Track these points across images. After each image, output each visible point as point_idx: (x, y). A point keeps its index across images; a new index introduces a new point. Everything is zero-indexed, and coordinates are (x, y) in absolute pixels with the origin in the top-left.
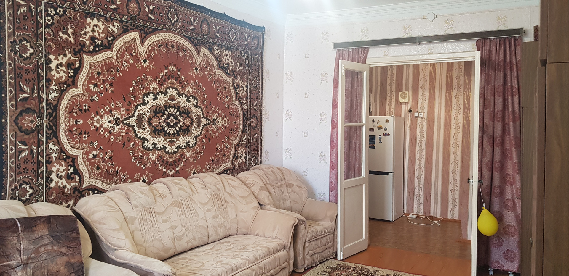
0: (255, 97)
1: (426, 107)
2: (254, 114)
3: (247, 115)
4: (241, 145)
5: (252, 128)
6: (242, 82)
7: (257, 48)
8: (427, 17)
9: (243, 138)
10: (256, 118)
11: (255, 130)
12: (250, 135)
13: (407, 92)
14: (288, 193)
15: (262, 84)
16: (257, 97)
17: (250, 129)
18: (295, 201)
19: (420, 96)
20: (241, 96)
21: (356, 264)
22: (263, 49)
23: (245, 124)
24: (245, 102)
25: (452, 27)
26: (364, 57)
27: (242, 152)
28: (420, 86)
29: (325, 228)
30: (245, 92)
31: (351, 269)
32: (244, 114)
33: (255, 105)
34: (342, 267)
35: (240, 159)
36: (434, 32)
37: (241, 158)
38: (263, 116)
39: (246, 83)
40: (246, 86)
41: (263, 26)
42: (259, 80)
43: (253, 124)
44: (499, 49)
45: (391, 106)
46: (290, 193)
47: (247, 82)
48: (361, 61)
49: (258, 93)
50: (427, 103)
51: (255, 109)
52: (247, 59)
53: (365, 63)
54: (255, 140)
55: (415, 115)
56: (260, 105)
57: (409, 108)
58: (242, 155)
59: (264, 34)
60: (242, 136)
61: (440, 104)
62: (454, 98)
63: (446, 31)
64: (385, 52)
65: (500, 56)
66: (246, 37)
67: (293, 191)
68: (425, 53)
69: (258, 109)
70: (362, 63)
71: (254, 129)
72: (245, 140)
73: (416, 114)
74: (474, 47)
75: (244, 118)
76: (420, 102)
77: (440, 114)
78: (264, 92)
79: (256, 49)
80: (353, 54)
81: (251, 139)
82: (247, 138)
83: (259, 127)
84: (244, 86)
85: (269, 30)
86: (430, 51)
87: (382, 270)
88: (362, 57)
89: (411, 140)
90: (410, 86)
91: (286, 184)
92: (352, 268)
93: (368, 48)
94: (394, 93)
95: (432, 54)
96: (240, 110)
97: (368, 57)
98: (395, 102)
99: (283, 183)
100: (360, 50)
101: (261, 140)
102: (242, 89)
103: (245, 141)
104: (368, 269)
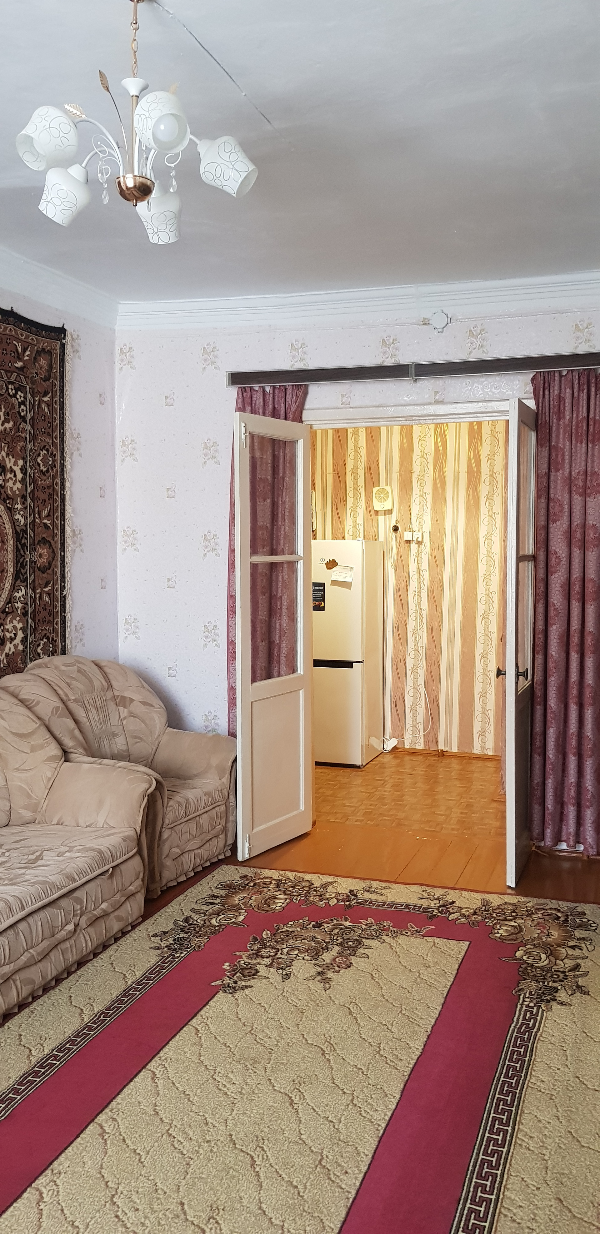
0: (46, 496)
1: (427, 519)
2: (45, 536)
3: (27, 539)
4: (13, 611)
5: (39, 569)
6: (13, 460)
7: (46, 379)
8: (430, 322)
9: (16, 594)
10: (47, 546)
11: (45, 575)
12: (34, 587)
13: (388, 488)
14: (121, 720)
15: (63, 466)
16: (50, 496)
17: (34, 572)
18: (136, 737)
19: (414, 497)
20: (9, 492)
21: (282, 872)
22: (63, 382)
23: (21, 560)
24: (19, 506)
25: (482, 346)
26: (298, 407)
27: (15, 628)
28: (415, 475)
29: (207, 794)
30: (18, 483)
31: (272, 885)
32: (19, 535)
33: (45, 513)
34: (252, 881)
35: (12, 646)
36: (447, 354)
37: (14, 643)
38: (68, 541)
39: (21, 463)
40: (21, 469)
41: (61, 326)
42: (55, 456)
43: (42, 561)
44: (579, 395)
45: (355, 518)
46: (125, 718)
47: (23, 459)
48: (291, 416)
49: (51, 486)
50: (429, 511)
51: (45, 524)
52: (23, 403)
53: (301, 422)
54: (46, 598)
55: (406, 538)
56: (58, 514)
57: (393, 524)
58: (15, 635)
59: (63, 346)
60: (14, 588)
61: (456, 512)
62: (483, 500)
63: (471, 352)
64: (343, 396)
65: (581, 409)
66: (20, 349)
67: (132, 715)
68: (429, 401)
69: (53, 523)
70: (294, 420)
71: (44, 573)
72: (22, 599)
73: (408, 536)
74: (527, 389)
75: (17, 545)
76: (415, 509)
77: (455, 535)
78: (68, 485)
79: (44, 381)
80: (274, 398)
81: (38, 596)
82: (27, 593)
83: (56, 566)
84: (17, 469)
85: (75, 337)
86: (437, 397)
87: (339, 879)
88: (294, 407)
89: (398, 591)
90: (395, 476)
91: (114, 698)
92: (274, 882)
93: (307, 386)
94: (362, 490)
95: (442, 402)
96: (8, 526)
97: (307, 406)
98: (365, 508)
99: (108, 698)
100: (289, 391)
101: (64, 599)
102: (12, 475)
103: (21, 602)
104: (310, 881)
